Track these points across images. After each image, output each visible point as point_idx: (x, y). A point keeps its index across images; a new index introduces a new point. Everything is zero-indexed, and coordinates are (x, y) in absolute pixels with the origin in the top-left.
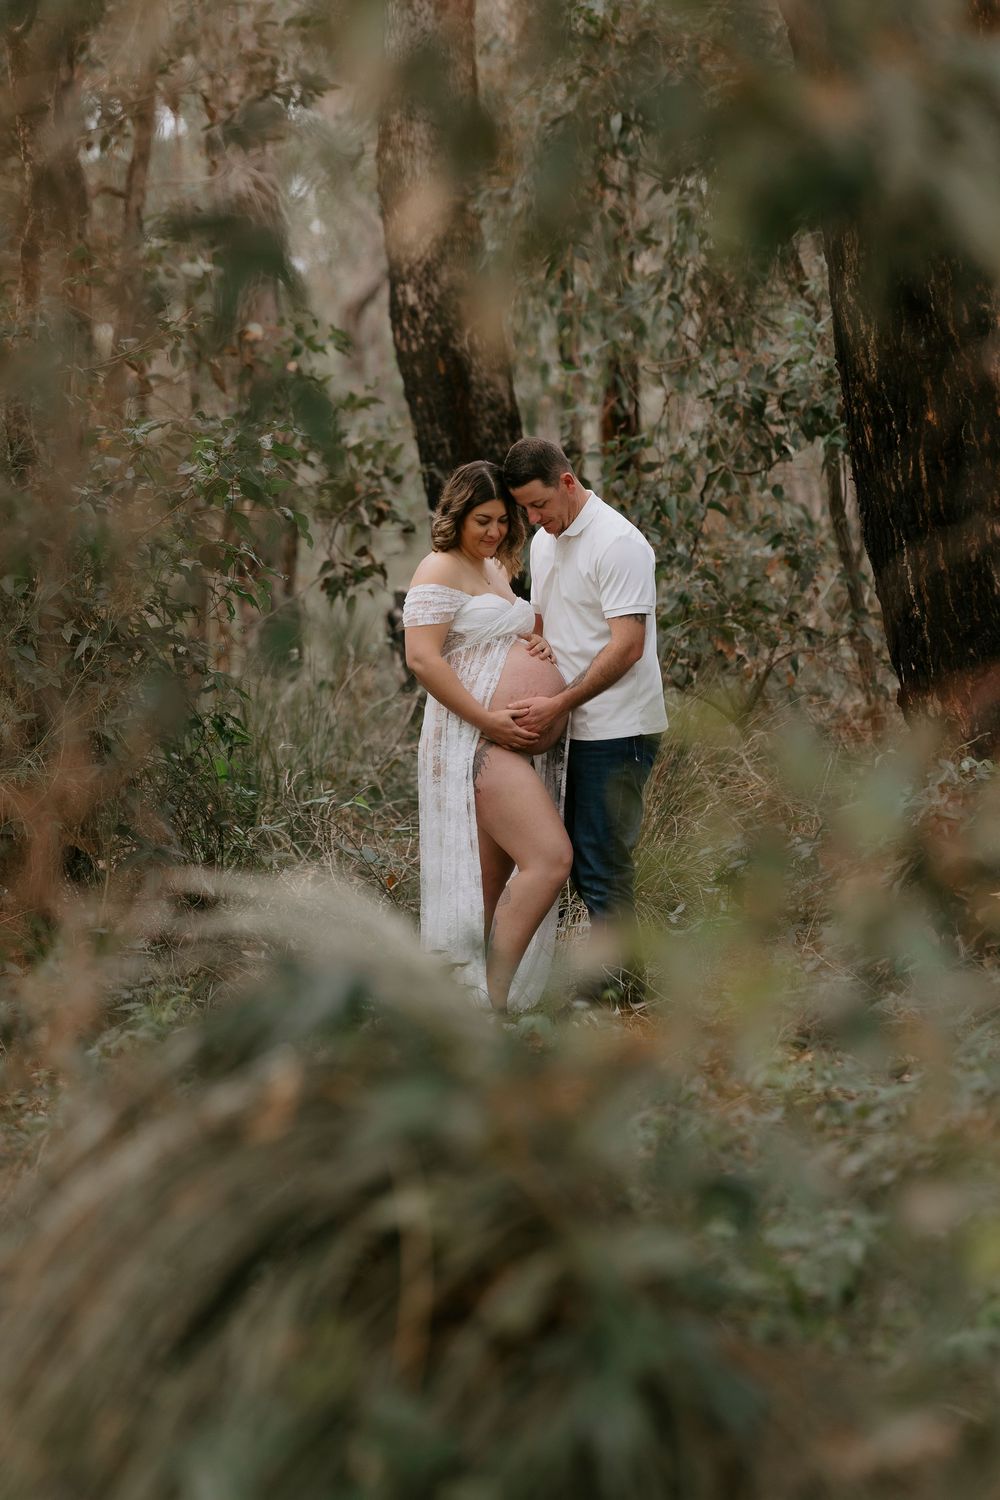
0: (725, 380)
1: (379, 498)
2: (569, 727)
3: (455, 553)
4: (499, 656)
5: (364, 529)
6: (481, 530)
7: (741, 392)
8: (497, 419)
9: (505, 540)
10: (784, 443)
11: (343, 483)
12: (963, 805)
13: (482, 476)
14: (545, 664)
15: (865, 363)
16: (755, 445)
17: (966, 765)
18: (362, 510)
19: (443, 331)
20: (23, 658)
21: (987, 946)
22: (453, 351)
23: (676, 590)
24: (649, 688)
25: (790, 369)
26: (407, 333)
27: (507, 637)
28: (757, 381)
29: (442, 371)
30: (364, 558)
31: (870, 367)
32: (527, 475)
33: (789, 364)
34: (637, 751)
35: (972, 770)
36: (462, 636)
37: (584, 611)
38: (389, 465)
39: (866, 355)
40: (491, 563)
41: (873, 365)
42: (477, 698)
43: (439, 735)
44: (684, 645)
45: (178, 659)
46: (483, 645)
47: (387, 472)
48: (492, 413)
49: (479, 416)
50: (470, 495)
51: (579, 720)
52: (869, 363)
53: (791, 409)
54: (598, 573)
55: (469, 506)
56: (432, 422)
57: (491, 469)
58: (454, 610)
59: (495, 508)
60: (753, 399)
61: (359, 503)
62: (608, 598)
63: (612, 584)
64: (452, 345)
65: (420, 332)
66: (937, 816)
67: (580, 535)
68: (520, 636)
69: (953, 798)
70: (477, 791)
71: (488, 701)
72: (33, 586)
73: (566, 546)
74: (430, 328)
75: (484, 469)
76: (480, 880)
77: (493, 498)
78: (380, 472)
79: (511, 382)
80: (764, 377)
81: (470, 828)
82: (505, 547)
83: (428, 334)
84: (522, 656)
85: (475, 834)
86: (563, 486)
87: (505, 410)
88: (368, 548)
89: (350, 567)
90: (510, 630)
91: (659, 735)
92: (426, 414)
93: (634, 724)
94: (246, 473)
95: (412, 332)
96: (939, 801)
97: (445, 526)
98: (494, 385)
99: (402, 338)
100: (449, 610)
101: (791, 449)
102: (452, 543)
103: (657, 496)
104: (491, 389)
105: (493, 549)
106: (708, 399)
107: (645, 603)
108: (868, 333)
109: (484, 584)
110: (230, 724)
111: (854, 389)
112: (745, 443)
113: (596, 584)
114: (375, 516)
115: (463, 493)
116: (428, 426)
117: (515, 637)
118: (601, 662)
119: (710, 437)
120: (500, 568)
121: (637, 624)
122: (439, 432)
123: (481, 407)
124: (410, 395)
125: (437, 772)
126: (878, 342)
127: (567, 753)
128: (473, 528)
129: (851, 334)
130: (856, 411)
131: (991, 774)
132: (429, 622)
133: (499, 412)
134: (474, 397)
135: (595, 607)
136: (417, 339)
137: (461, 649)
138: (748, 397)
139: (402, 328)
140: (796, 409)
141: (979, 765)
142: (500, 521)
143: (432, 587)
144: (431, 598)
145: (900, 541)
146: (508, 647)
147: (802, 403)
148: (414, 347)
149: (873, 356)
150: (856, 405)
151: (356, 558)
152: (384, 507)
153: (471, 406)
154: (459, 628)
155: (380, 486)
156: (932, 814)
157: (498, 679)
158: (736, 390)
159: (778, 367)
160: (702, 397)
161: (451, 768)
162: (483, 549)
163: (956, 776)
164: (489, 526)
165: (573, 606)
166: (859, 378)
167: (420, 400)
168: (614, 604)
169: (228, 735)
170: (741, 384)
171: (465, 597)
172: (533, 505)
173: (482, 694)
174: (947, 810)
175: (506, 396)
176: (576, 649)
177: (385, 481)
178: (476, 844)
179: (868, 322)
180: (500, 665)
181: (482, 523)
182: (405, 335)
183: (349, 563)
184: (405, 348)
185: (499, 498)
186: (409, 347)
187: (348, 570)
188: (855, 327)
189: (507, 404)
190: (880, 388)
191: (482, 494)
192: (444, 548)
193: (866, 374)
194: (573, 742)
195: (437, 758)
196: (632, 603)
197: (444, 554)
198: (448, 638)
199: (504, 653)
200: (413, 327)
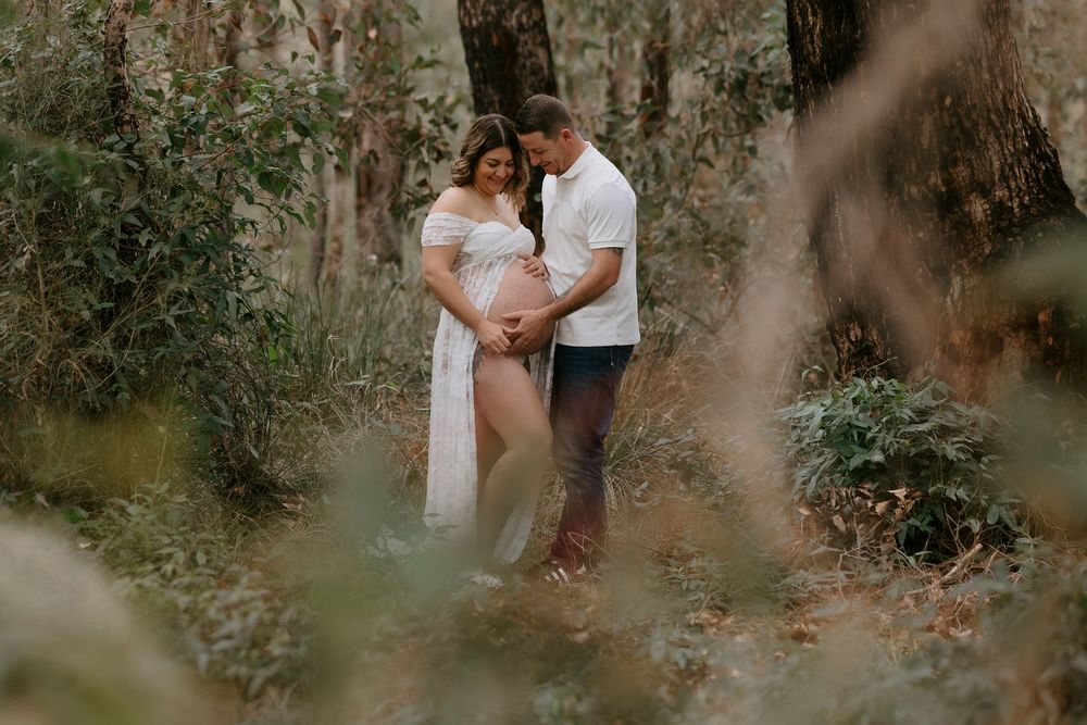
0: (716, 60)
1: (439, 140)
2: (555, 334)
3: (468, 188)
4: (499, 272)
5: (426, 166)
6: (491, 170)
7: (727, 70)
8: (536, 83)
9: (510, 180)
10: (760, 113)
11: (410, 128)
12: (871, 416)
13: (494, 127)
14: (538, 280)
15: (811, 49)
16: (737, 113)
17: (875, 383)
18: (424, 150)
19: (498, 11)
20: (105, 257)
21: (885, 534)
22: (505, 27)
23: (666, 225)
24: (626, 308)
25: (767, 53)
26: (469, 12)
27: (507, 258)
28: (741, 62)
29: (495, 42)
30: (423, 188)
31: (814, 52)
32: (531, 126)
33: (767, 50)
34: (613, 358)
35: (881, 388)
36: (469, 255)
37: (574, 239)
38: (447, 115)
39: (812, 42)
40: (501, 198)
41: (817, 49)
42: (477, 307)
43: (448, 336)
44: (669, 269)
45: (237, 264)
46: (487, 263)
47: (446, 121)
48: (533, 78)
49: (523, 80)
50: (483, 140)
51: (565, 328)
52: (814, 49)
53: (768, 86)
54: (587, 212)
55: (482, 151)
56: (486, 83)
57: (502, 121)
58: (463, 234)
59: (502, 154)
60: (737, 77)
61: (422, 144)
62: (594, 230)
63: (597, 221)
64: (504, 23)
65: (479, 12)
66: (849, 424)
67: (575, 178)
68: (519, 257)
69: (863, 410)
70: (476, 383)
71: (487, 309)
72: (119, 198)
73: (565, 186)
74: (487, 8)
75: (497, 121)
76: (475, 455)
77: (501, 145)
78: (441, 121)
79: (550, 54)
80: (746, 59)
81: (468, 413)
82: (511, 186)
83: (485, 13)
84: (517, 273)
85: (473, 418)
86: (561, 139)
87: (543, 77)
88: (428, 180)
89: (412, 195)
90: (510, 251)
91: (632, 346)
92: (481, 77)
93: (612, 336)
94: (295, 113)
95: (473, 11)
96: (851, 411)
97: (462, 165)
98: (536, 56)
99: (465, 15)
100: (459, 234)
101: (765, 117)
102: (467, 180)
103: (657, 150)
104: (533, 59)
105: (501, 187)
106: (701, 74)
107: (623, 239)
108: (814, 24)
109: (493, 213)
110: (278, 320)
111: (801, 70)
112: (731, 111)
113: (585, 220)
114: (435, 155)
115: (478, 140)
116: (482, 87)
117: (515, 257)
118: (583, 284)
119: (703, 105)
120: (508, 202)
121: (614, 256)
122: (491, 91)
123: (524, 73)
124: (470, 61)
125: (445, 366)
126: (822, 31)
127: (552, 355)
128: (484, 168)
129: (800, 23)
130: (802, 88)
131: (896, 391)
132: (440, 243)
133: (539, 77)
134: (520, 65)
135: (583, 239)
136: (477, 18)
137: (470, 266)
138: (733, 74)
139: (465, 8)
140: (771, 86)
141: (886, 383)
142: (507, 164)
143: (445, 215)
144: (443, 223)
145: (834, 196)
146: (507, 266)
147: (776, 82)
148: (474, 23)
149: (818, 42)
150: (802, 82)
151: (418, 188)
152: (442, 148)
153: (517, 72)
154: (467, 249)
155: (440, 131)
156: (845, 422)
157: (496, 291)
158: (723, 68)
159: (757, 51)
160: (695, 73)
161: (455, 363)
162: (492, 187)
163: (866, 391)
164: (497, 168)
165: (566, 236)
166: (806, 60)
167: (477, 65)
168: (597, 237)
169: (275, 328)
170: (728, 65)
171: (473, 224)
172: (534, 151)
173: (483, 303)
174: (857, 419)
175: (545, 65)
176: (568, 271)
177: (444, 128)
178: (473, 426)
179: (815, 14)
180: (499, 280)
181: (491, 166)
182: (467, 13)
183: (410, 191)
184: (467, 23)
185: (507, 145)
186: (470, 23)
187: (410, 197)
188: (804, 18)
189: (546, 71)
190: (822, 69)
191: (493, 141)
192: (460, 183)
193: (812, 58)
194: (559, 346)
195: (445, 354)
196: (612, 238)
197: (460, 189)
198: (457, 258)
199: (503, 270)
200: (474, 6)
